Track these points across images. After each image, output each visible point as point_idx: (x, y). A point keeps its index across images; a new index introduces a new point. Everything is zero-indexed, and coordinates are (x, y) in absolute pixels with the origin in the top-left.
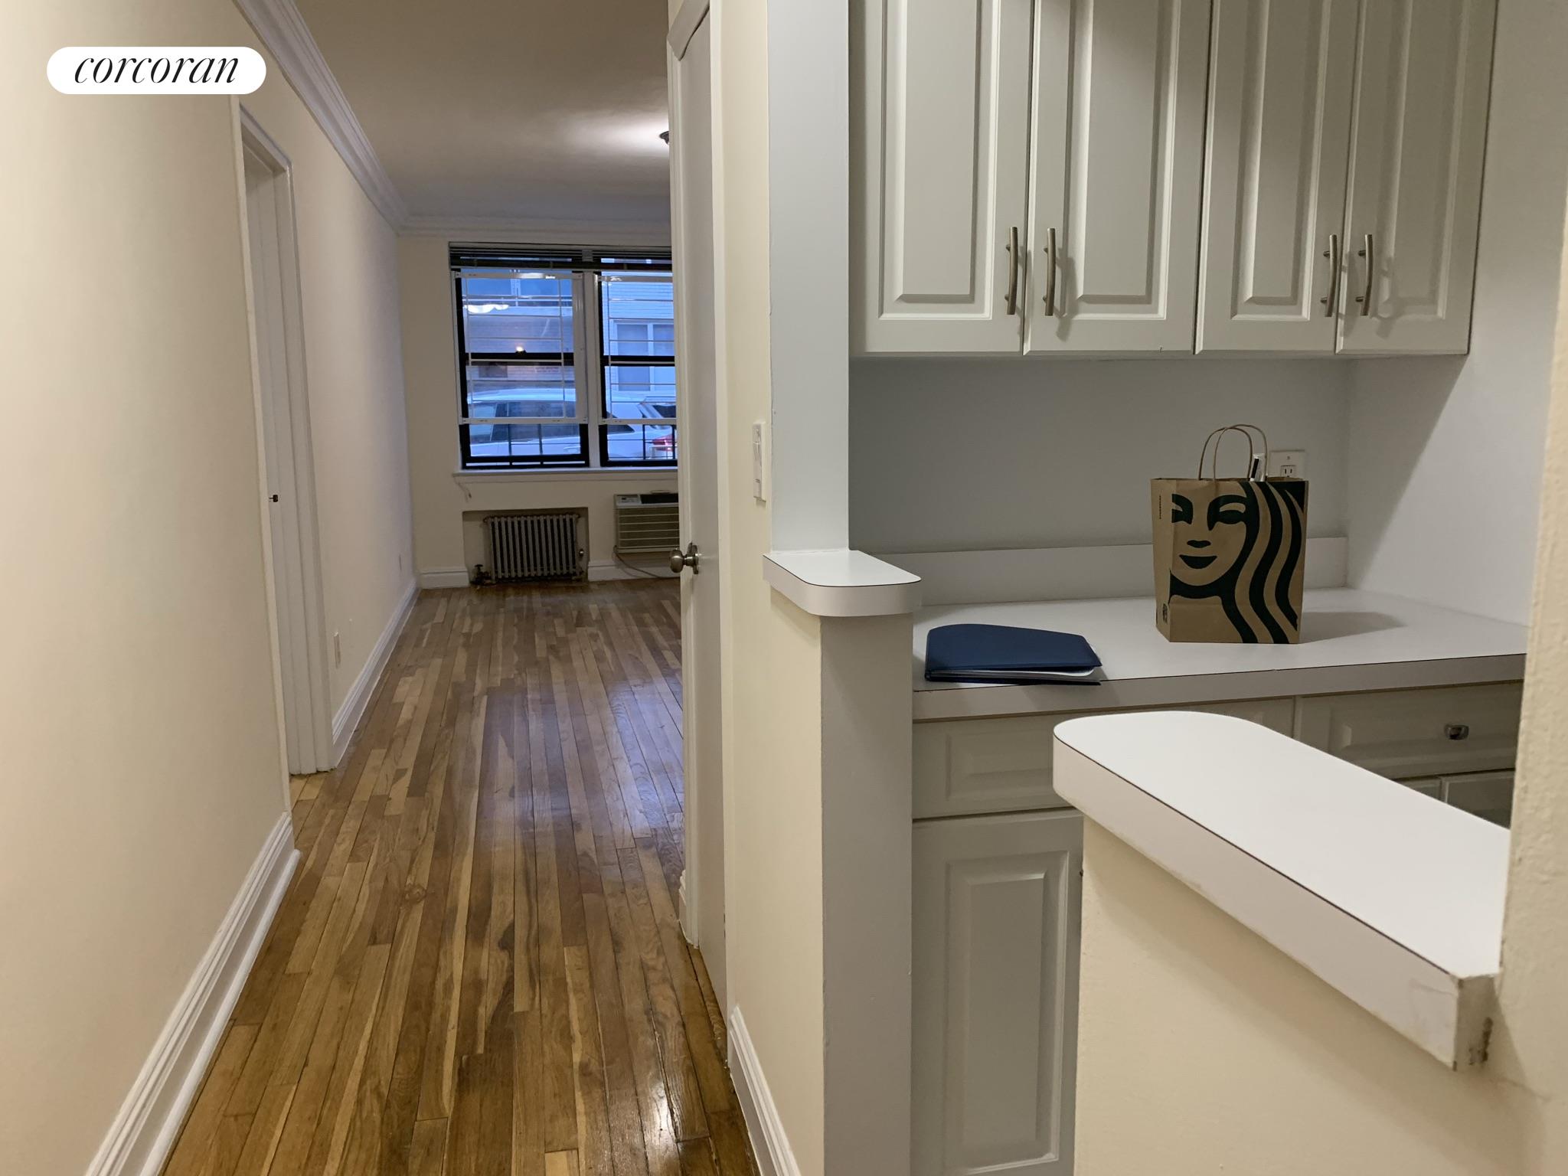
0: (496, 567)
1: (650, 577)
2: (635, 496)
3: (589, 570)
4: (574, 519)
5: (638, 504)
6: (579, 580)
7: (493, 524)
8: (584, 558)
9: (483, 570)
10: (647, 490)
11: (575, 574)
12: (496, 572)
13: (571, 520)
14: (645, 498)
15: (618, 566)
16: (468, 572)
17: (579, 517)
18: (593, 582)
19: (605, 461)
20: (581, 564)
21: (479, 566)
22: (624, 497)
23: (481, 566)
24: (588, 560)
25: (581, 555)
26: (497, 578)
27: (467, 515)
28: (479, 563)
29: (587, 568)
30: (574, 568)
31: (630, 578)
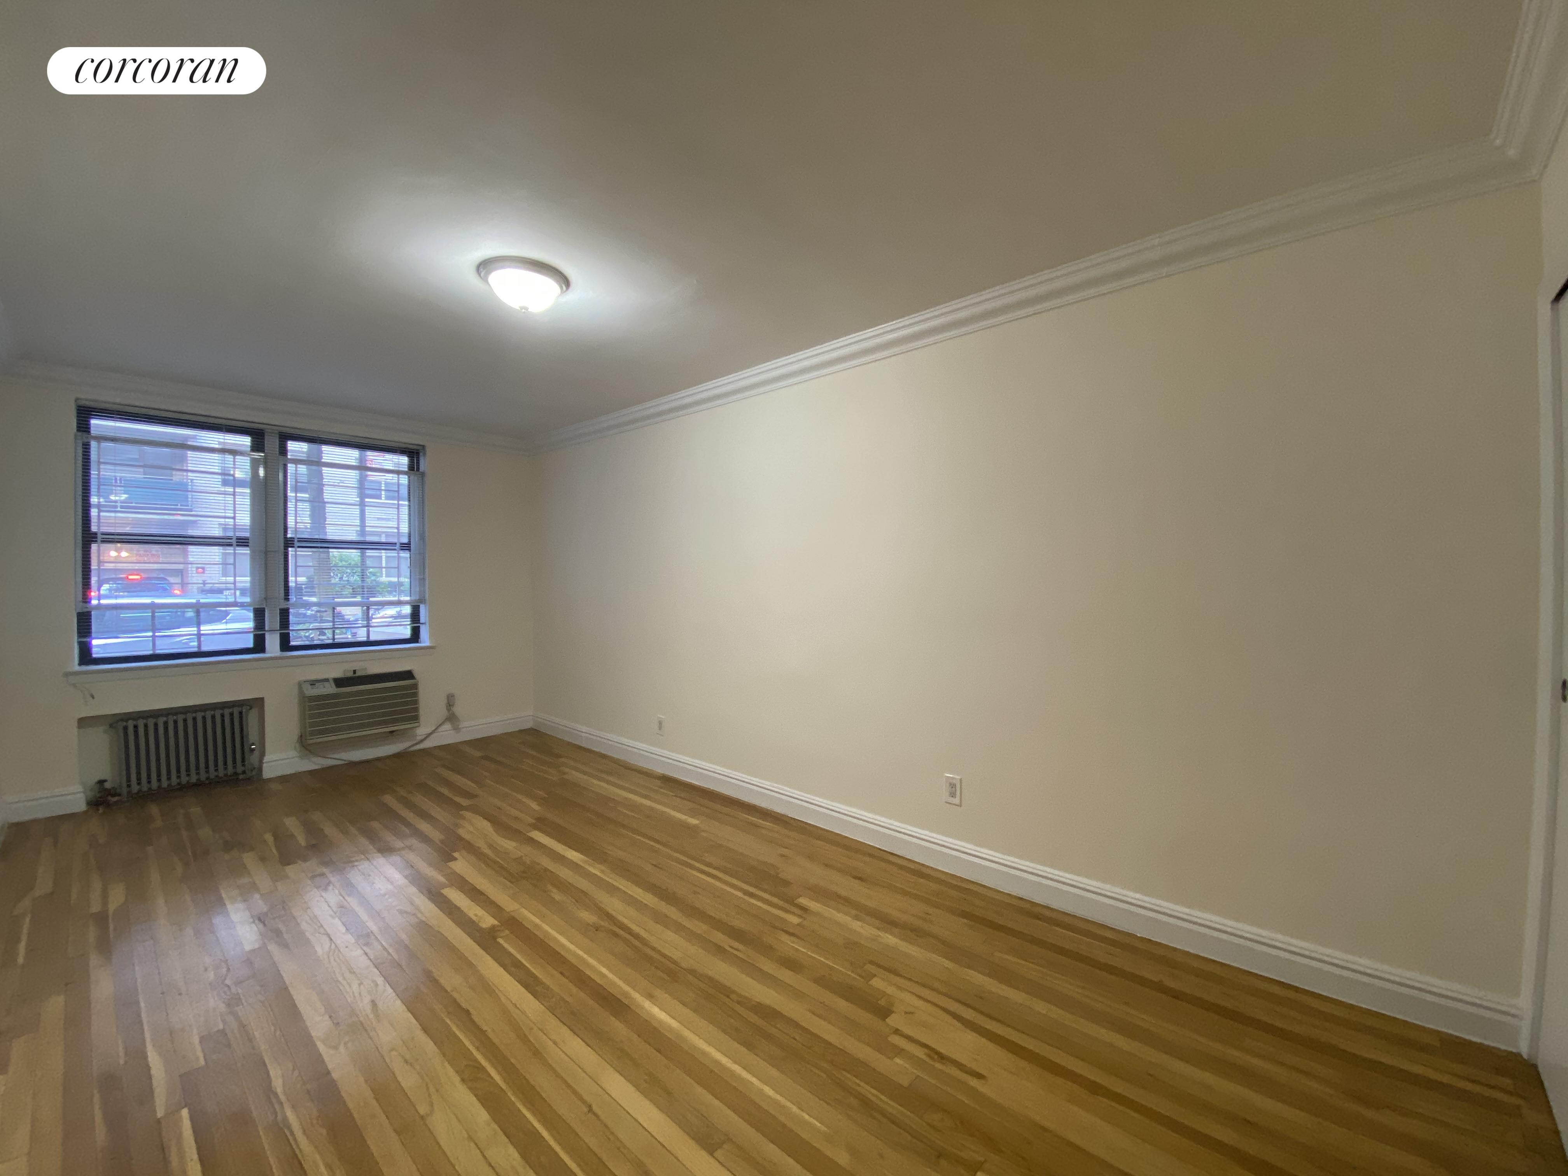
0: (129, 780)
1: (343, 762)
2: (327, 680)
3: (264, 765)
4: (244, 710)
5: (331, 689)
6: (249, 780)
7: (126, 728)
8: (256, 753)
9: (107, 785)
10: (338, 674)
11: (244, 772)
12: (129, 786)
13: (241, 713)
14: (340, 682)
15: (301, 757)
16: (84, 792)
17: (251, 709)
18: (270, 780)
19: (285, 644)
20: (253, 759)
21: (101, 782)
22: (313, 683)
23: (105, 781)
24: (263, 754)
25: (252, 750)
26: (129, 792)
27: (83, 722)
28: (102, 778)
29: (261, 762)
30: (244, 765)
31: (316, 767)
